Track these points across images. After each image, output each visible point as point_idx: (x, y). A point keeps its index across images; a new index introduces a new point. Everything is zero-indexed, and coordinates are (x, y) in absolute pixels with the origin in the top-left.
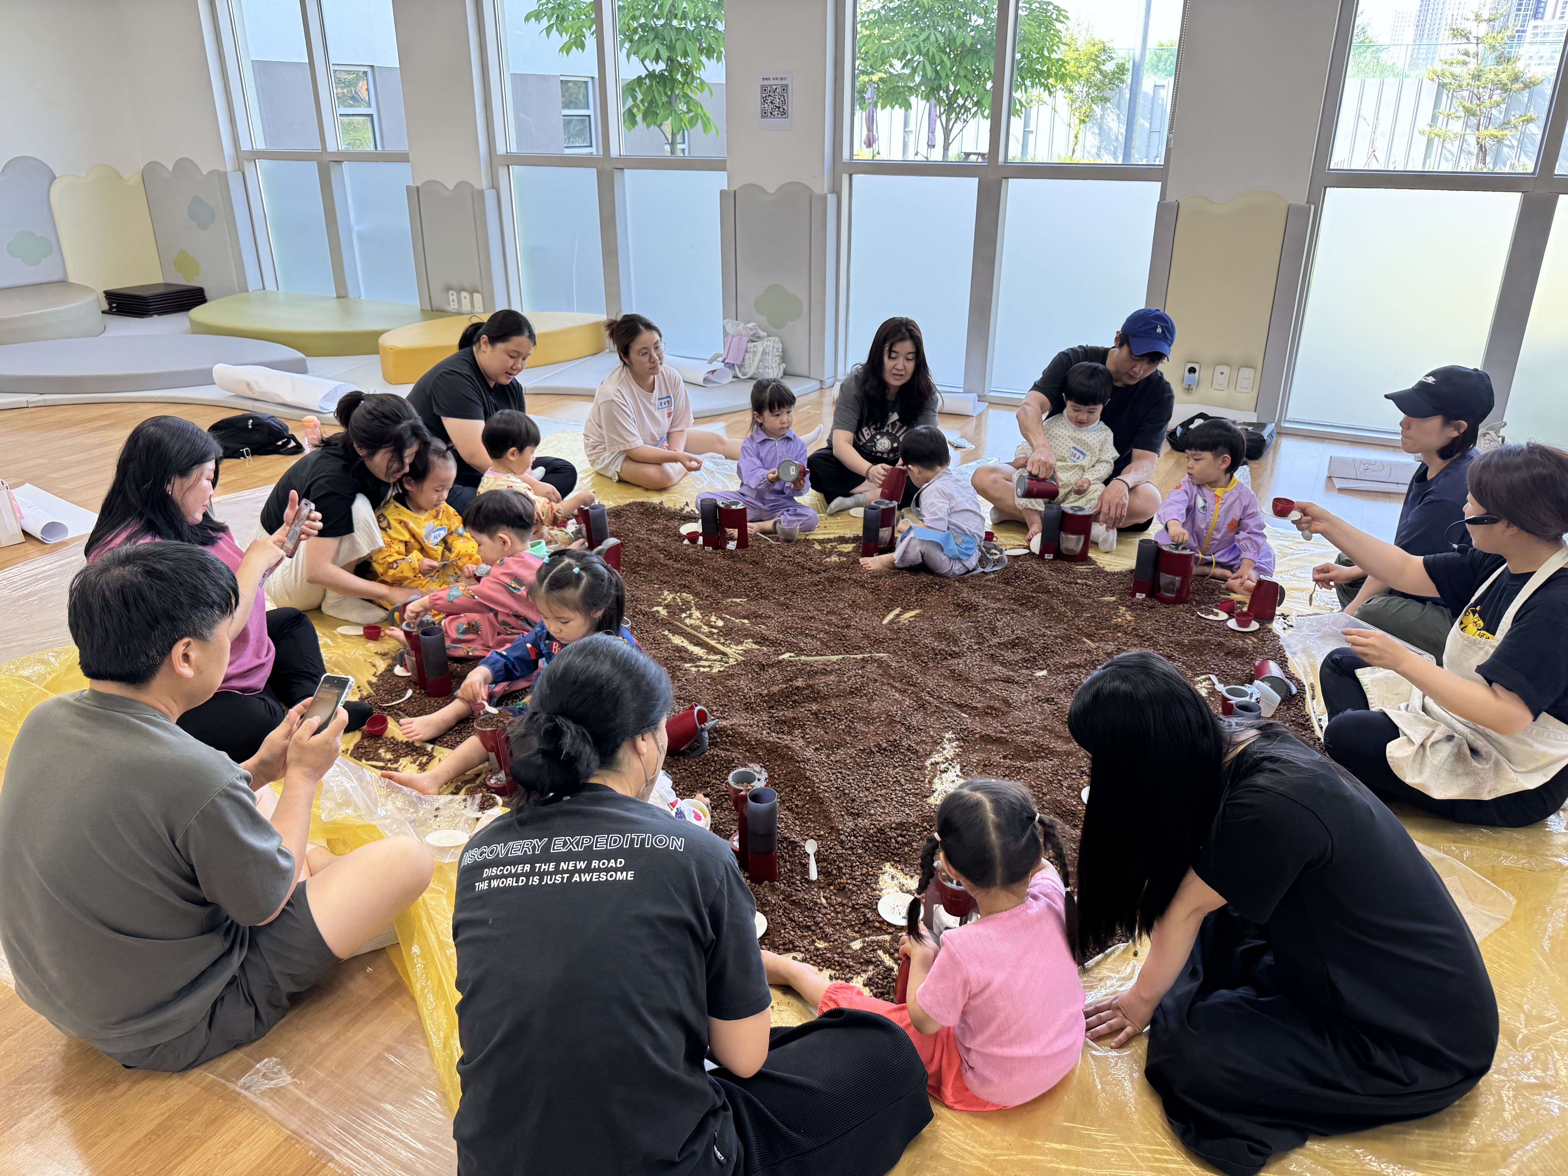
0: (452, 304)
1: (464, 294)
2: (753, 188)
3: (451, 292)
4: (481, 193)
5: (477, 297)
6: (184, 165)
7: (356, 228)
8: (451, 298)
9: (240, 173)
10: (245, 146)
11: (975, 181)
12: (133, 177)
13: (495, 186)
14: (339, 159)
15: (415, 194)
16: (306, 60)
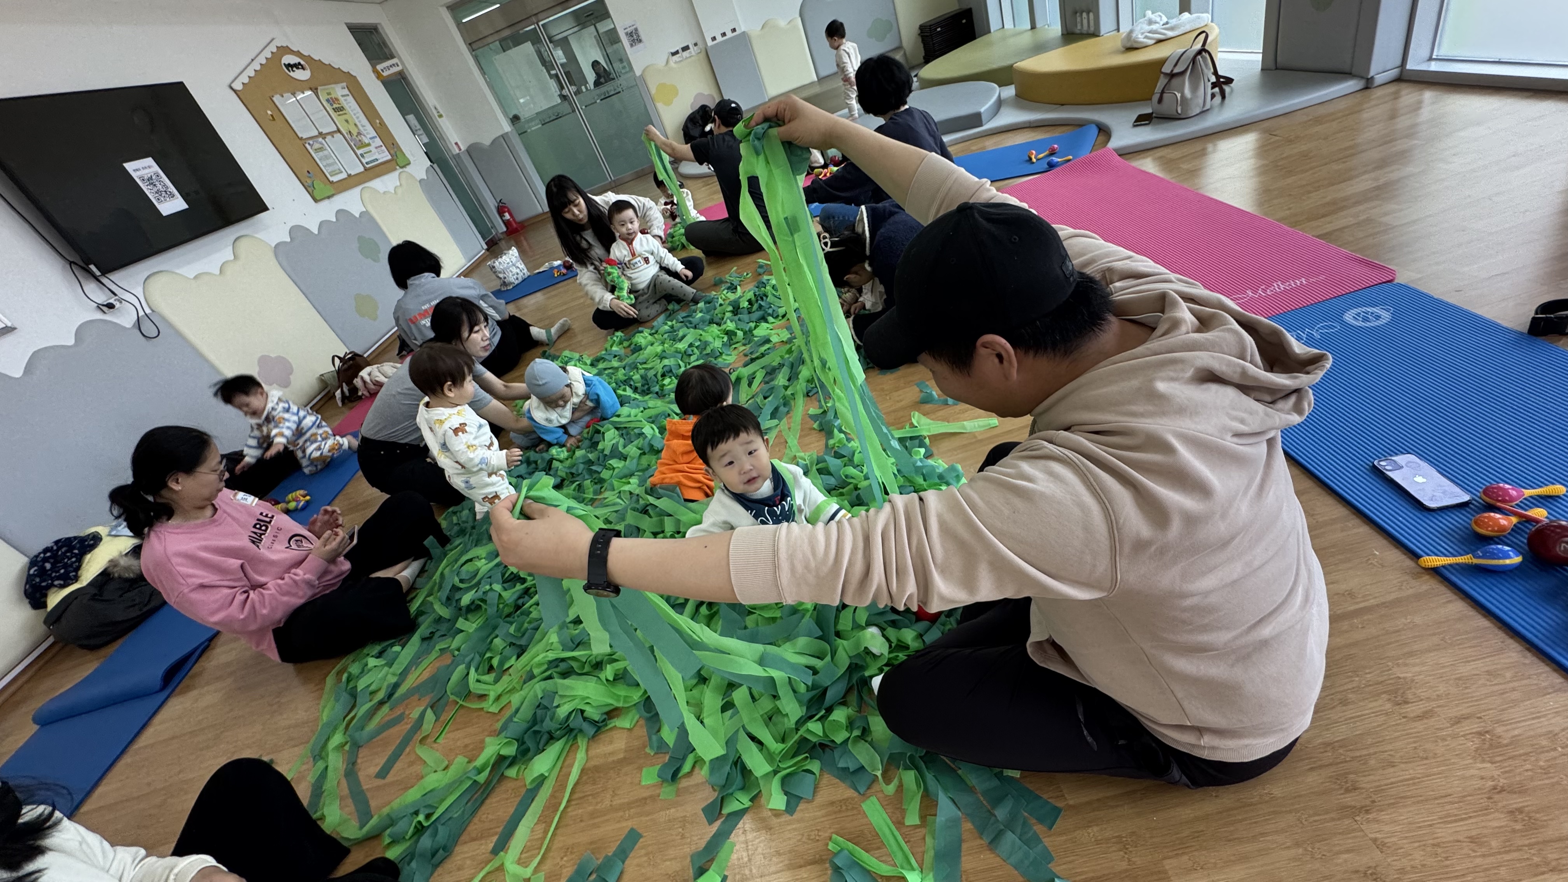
0: (1078, 28)
1: (1085, 15)
3: (1078, 14)
8: (1077, 20)
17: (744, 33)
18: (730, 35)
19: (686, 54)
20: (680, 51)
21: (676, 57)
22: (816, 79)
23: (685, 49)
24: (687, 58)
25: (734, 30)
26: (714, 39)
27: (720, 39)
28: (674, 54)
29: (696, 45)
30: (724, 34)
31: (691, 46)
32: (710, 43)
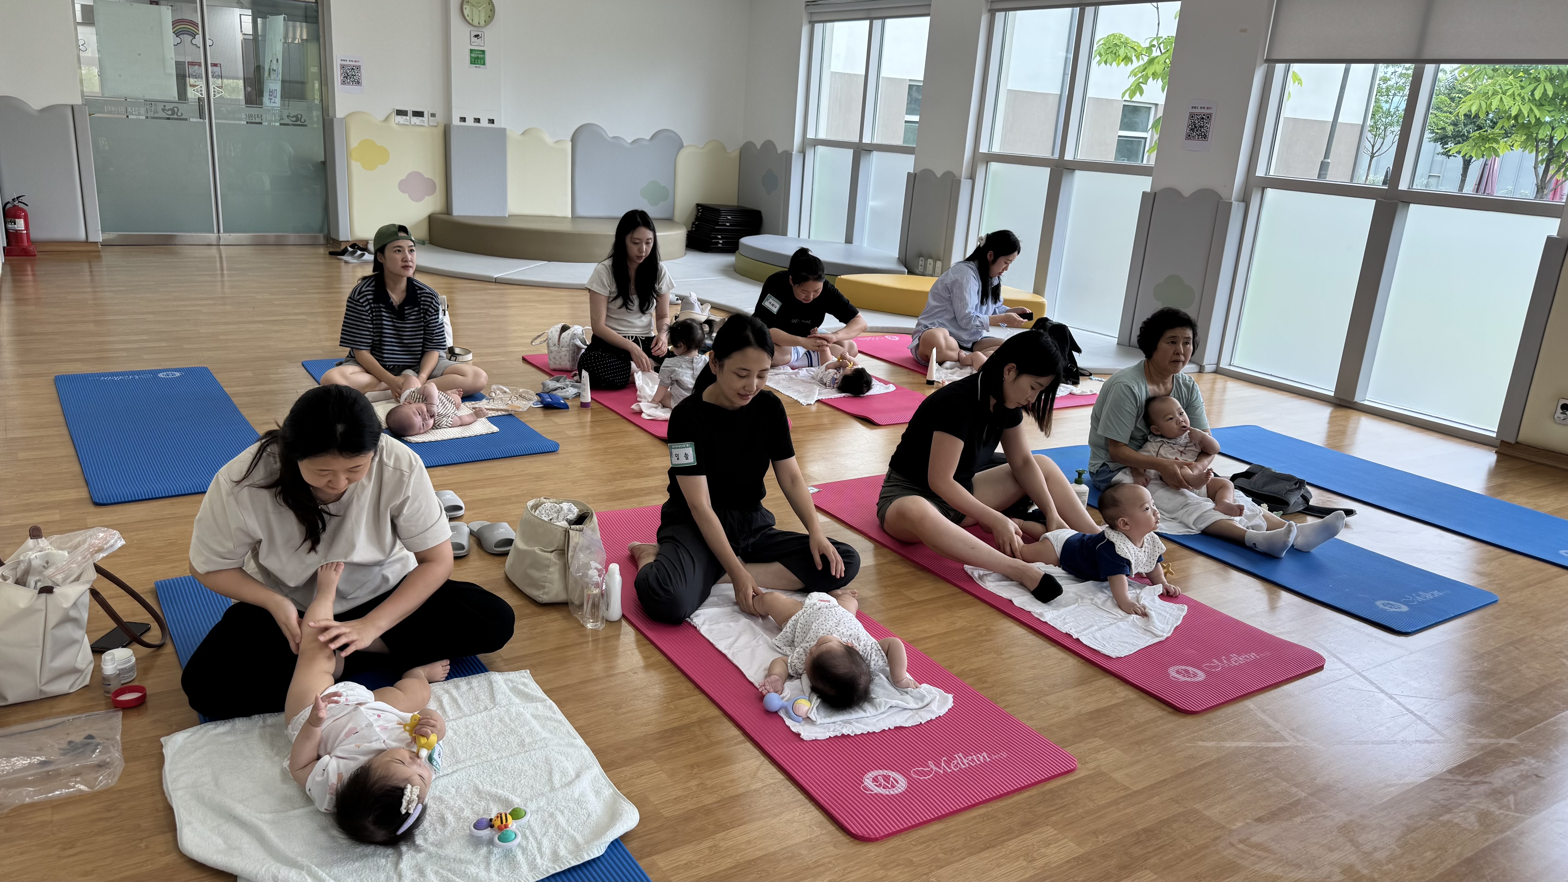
0: (920, 268)
1: (930, 261)
2: (1173, 193)
3: (921, 258)
4: (959, 182)
5: (939, 264)
6: (769, 145)
7: (871, 203)
8: (920, 263)
9: (802, 155)
10: (811, 135)
11: (1373, 202)
12: (733, 152)
13: (972, 177)
14: (869, 149)
15: (912, 179)
16: (864, 73)
17: (503, 131)
18: (484, 123)
19: (416, 120)
20: (410, 113)
21: (400, 119)
22: (569, 214)
23: (418, 114)
24: (415, 125)
25: (492, 121)
26: (463, 119)
27: (470, 122)
28: (400, 113)
29: (433, 115)
30: (477, 120)
31: (426, 114)
32: (456, 121)
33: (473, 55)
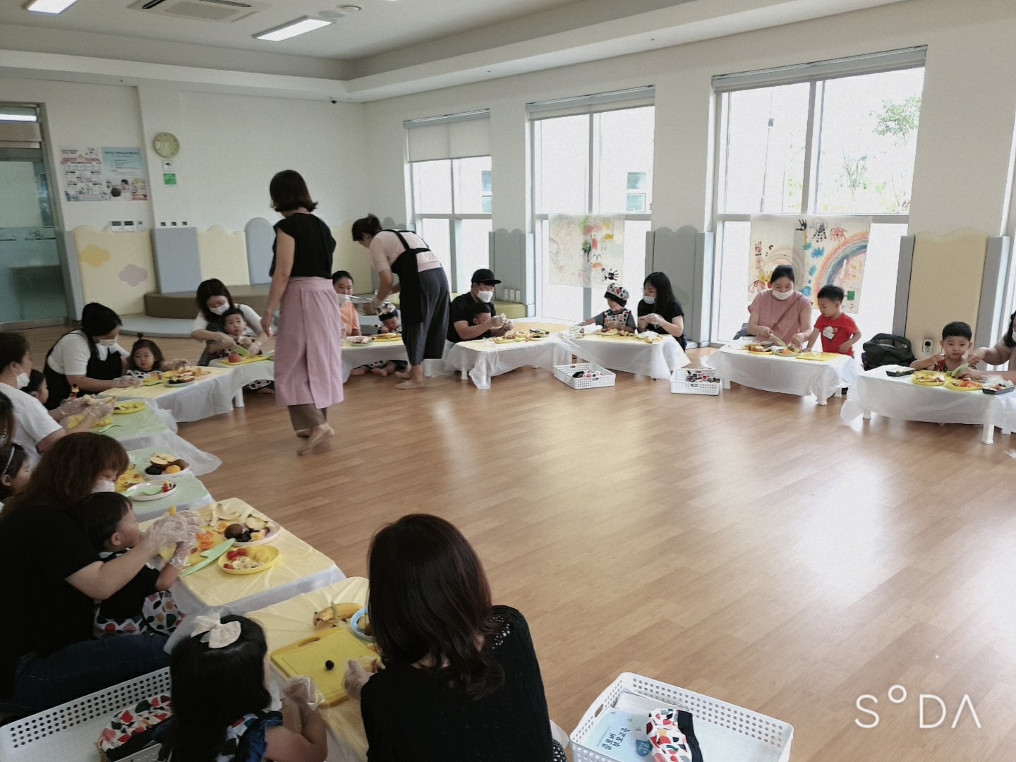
0: (505, 296)
1: (512, 291)
2: (665, 231)
3: (505, 290)
4: (524, 235)
5: (518, 292)
8: (505, 293)
9: (413, 226)
10: (418, 211)
13: (533, 231)
14: (460, 217)
15: (493, 237)
17: (194, 229)
18: (180, 225)
19: (128, 228)
20: (123, 224)
21: (116, 228)
22: (248, 283)
23: (129, 223)
24: (127, 231)
25: (185, 223)
26: (163, 224)
27: (169, 225)
28: (116, 223)
29: (140, 223)
30: (174, 224)
31: (135, 223)
32: (158, 226)
33: (167, 178)
